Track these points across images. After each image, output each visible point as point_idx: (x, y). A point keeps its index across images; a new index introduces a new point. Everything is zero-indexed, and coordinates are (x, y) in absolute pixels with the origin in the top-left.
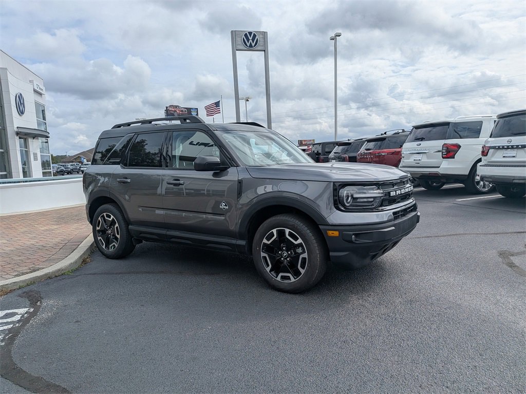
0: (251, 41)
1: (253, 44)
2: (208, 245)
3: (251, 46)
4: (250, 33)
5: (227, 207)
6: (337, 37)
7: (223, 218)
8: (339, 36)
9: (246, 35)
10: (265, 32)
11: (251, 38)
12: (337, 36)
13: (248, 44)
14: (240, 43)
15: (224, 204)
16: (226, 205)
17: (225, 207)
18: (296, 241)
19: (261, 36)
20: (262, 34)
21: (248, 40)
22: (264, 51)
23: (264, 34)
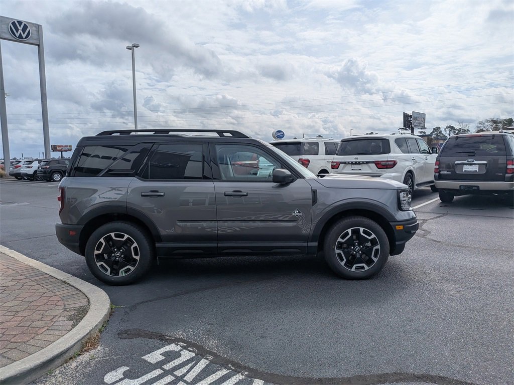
0: (20, 31)
1: (24, 36)
2: (272, 251)
3: (20, 37)
4: (20, 23)
5: (301, 214)
6: (134, 48)
7: (295, 224)
8: (137, 47)
9: (14, 23)
10: (39, 25)
11: (20, 28)
12: (135, 46)
13: (17, 35)
14: (6, 31)
15: (297, 211)
16: (299, 212)
17: (298, 214)
18: (370, 236)
19: (34, 28)
20: (35, 27)
21: (17, 30)
22: (39, 45)
23: (38, 27)
